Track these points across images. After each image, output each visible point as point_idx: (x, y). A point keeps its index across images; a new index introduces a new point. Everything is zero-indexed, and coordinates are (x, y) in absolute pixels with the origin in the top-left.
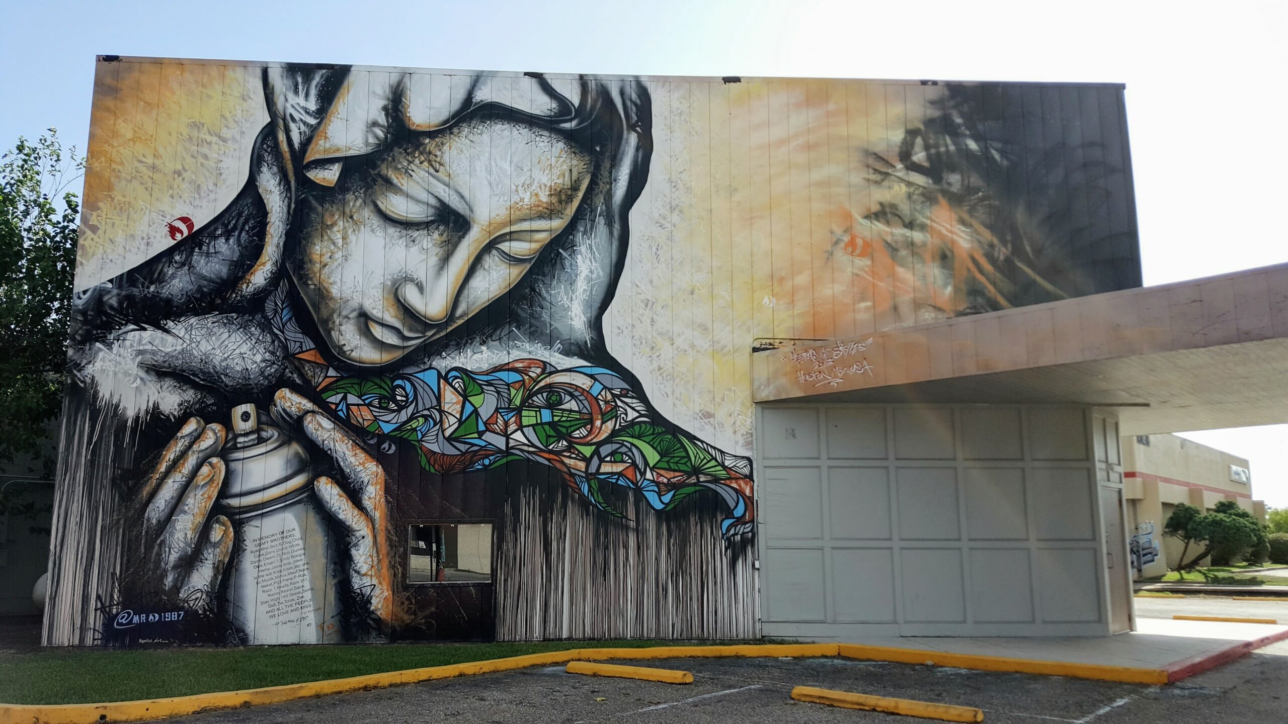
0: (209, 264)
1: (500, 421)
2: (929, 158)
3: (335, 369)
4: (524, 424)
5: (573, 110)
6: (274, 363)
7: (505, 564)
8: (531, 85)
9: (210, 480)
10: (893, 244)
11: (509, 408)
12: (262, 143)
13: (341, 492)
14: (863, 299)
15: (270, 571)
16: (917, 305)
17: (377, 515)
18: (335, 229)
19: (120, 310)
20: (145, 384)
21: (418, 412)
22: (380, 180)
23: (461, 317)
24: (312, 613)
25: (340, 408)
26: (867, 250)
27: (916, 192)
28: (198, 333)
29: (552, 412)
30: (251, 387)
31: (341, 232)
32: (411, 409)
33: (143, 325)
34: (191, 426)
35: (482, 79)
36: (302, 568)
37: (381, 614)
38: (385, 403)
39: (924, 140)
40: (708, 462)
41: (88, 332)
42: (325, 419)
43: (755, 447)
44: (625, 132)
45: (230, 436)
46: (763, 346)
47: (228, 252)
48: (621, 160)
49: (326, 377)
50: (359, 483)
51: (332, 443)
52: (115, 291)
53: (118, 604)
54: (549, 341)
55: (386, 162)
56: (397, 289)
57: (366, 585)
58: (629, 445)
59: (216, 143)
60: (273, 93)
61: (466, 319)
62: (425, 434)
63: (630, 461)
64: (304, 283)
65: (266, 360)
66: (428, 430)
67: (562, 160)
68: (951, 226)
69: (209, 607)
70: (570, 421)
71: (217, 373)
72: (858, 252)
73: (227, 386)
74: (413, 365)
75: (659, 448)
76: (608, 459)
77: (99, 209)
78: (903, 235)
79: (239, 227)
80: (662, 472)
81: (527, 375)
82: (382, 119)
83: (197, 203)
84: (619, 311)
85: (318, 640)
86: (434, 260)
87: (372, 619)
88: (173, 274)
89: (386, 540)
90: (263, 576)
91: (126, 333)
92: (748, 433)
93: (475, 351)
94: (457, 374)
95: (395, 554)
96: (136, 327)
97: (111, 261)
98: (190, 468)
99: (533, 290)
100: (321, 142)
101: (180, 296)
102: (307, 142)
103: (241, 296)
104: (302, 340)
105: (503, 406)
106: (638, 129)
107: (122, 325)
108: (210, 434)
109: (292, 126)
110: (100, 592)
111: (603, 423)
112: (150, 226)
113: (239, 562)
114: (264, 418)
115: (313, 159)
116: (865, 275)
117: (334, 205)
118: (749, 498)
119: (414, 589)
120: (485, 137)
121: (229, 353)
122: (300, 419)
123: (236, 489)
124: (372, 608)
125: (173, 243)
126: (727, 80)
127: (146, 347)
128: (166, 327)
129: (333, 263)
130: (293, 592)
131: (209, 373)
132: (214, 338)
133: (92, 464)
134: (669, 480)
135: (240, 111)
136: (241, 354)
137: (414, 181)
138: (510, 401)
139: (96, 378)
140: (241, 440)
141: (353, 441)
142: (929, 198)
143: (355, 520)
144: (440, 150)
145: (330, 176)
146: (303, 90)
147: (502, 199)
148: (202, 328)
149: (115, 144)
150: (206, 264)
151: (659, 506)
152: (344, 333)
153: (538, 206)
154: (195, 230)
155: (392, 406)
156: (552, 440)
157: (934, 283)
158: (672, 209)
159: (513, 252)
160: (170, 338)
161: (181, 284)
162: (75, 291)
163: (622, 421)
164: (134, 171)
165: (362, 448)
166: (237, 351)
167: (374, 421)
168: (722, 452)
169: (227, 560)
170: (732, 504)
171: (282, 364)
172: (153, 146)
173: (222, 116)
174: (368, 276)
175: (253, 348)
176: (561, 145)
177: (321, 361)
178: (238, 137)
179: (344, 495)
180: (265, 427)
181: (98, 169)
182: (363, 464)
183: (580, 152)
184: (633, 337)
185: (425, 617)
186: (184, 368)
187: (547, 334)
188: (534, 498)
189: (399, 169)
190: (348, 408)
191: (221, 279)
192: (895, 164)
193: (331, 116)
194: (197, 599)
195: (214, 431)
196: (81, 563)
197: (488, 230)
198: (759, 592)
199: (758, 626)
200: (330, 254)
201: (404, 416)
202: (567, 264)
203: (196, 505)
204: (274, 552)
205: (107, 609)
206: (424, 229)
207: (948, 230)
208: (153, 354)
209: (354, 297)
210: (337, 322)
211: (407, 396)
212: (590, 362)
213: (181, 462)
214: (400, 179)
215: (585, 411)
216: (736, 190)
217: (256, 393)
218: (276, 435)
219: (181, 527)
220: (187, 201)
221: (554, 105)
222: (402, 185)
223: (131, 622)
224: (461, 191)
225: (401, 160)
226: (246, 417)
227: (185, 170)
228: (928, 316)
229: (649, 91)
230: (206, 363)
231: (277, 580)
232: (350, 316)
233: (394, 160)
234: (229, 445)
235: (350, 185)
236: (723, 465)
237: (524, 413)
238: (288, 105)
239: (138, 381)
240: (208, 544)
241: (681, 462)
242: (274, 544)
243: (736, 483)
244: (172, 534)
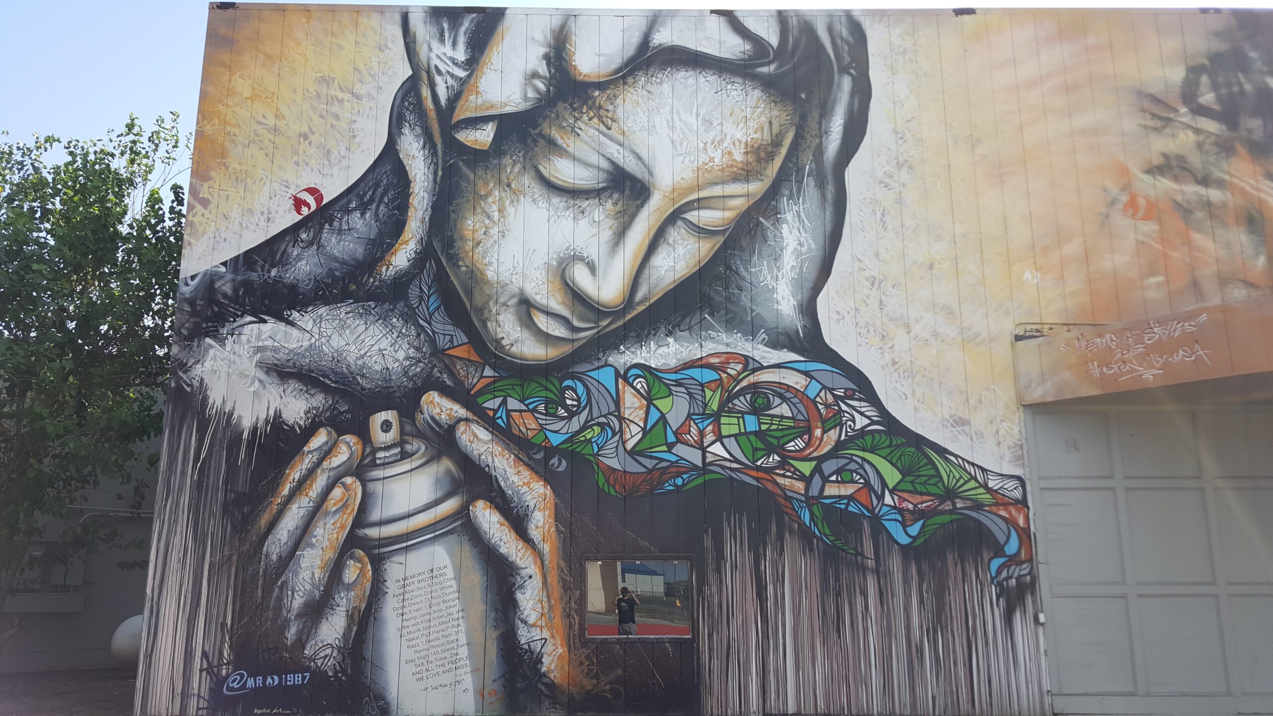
0: (342, 243)
1: (694, 430)
2: (1219, 99)
3: (493, 368)
4: (724, 434)
5: (771, 51)
6: (420, 361)
7: (708, 614)
8: (717, 25)
9: (344, 505)
10: (1185, 205)
11: (703, 414)
12: (402, 101)
13: (502, 520)
14: (1153, 273)
15: (417, 621)
16: (1224, 280)
17: (546, 548)
18: (490, 200)
19: (235, 299)
20: (264, 387)
21: (592, 419)
22: (541, 140)
23: (642, 302)
24: (470, 675)
25: (498, 415)
26: (1152, 212)
27: (1208, 141)
28: (329, 326)
29: (759, 419)
30: (392, 390)
31: (497, 204)
32: (584, 415)
33: (262, 316)
34: (320, 439)
35: (660, 19)
36: (456, 616)
37: (555, 676)
38: (552, 408)
39: (1210, 77)
40: (966, 482)
41: (197, 325)
42: (482, 429)
43: (1026, 463)
44: (836, 76)
45: (368, 450)
46: (1028, 334)
47: (364, 229)
48: (833, 108)
49: (482, 377)
50: (524, 508)
51: (490, 458)
52: (230, 276)
53: (228, 663)
54: (751, 329)
55: (548, 119)
56: (564, 270)
57: (535, 638)
58: (859, 460)
59: (348, 101)
60: (415, 42)
61: (648, 304)
62: (602, 447)
63: (862, 481)
64: (454, 265)
65: (411, 358)
66: (606, 442)
67: (759, 110)
68: (1256, 181)
69: (341, 667)
70: (782, 430)
71: (352, 373)
72: (1141, 214)
73: (363, 389)
74: (586, 362)
75: (899, 465)
76: (834, 478)
77: (210, 179)
78: (1197, 194)
79: (377, 200)
80: (905, 495)
81: (725, 372)
82: (543, 70)
83: (327, 171)
84: (837, 292)
85: (477, 711)
86: (607, 235)
87: (544, 684)
88: (298, 254)
89: (559, 581)
90: (408, 627)
91: (243, 325)
92: (1015, 444)
93: (660, 344)
94: (640, 373)
95: (570, 598)
96: (254, 319)
97: (225, 240)
98: (320, 491)
99: (729, 268)
100: (472, 98)
101: (307, 281)
102: (455, 98)
103: (380, 281)
104: (453, 333)
105: (697, 411)
106: (852, 71)
107: (238, 316)
108: (343, 448)
109: (438, 79)
110: (207, 648)
111: (824, 432)
112: (271, 198)
113: (379, 609)
114: (408, 428)
115: (462, 117)
116: (1152, 243)
117: (488, 171)
118: (1023, 529)
119: (595, 644)
120: (666, 87)
121: (366, 349)
122: (451, 429)
123: (375, 515)
124: (544, 669)
125: (298, 218)
126: (959, 12)
127: (266, 343)
128: (290, 319)
129: (488, 240)
130: (446, 647)
131: (342, 373)
132: (347, 332)
133: (199, 486)
134: (915, 506)
135: (376, 63)
136: (380, 350)
137: (582, 140)
138: (705, 405)
139: (206, 381)
140: (381, 454)
141: (516, 455)
142: (1225, 148)
143: (520, 554)
144: (612, 103)
145: (483, 137)
146: (450, 37)
147: (687, 159)
148: (334, 320)
149: (230, 103)
150: (339, 243)
151: (904, 540)
152: (502, 324)
153: (732, 166)
154: (324, 203)
155: (562, 412)
156: (760, 453)
157: (1242, 252)
158: (899, 166)
159: (703, 223)
160: (295, 332)
161: (308, 267)
162: (182, 275)
163: (849, 430)
164: (252, 134)
165: (527, 465)
166: (376, 347)
167: (540, 430)
168: (983, 470)
169: (363, 606)
170: (1002, 539)
171: (429, 362)
172: (274, 105)
173: (354, 68)
174: (530, 254)
175: (394, 343)
176: (757, 93)
177: (475, 358)
178: (375, 94)
179: (506, 524)
180: (409, 438)
181: (210, 133)
182: (527, 484)
183: (781, 100)
184: (857, 324)
185: (610, 683)
186: (312, 367)
187: (747, 321)
188: (740, 529)
189: (564, 127)
190: (508, 415)
191: (356, 260)
192: (1177, 108)
193: (483, 67)
194: (326, 657)
195: (348, 444)
196: (184, 610)
197: (671, 197)
198: (1046, 655)
199: (1047, 700)
200: (484, 229)
201: (576, 424)
202: (770, 234)
203: (326, 537)
204: (421, 595)
205: (215, 670)
206: (595, 198)
207: (1252, 187)
208: (275, 351)
209: (514, 280)
210: (494, 311)
211: (578, 399)
212: (803, 356)
213: (309, 482)
214: (566, 139)
215: (800, 417)
216: (979, 140)
217: (399, 397)
218: (423, 448)
219: (307, 564)
220: (315, 169)
221: (748, 47)
222: (568, 146)
223: (244, 687)
224: (638, 151)
225: (566, 117)
226: (386, 426)
227: (313, 133)
228: (1238, 293)
229: (863, 26)
230: (338, 361)
231: (426, 632)
232: (509, 303)
233: (558, 117)
234: (366, 462)
235: (507, 148)
236: (985, 486)
237: (724, 420)
238: (433, 55)
239: (257, 383)
240: (340, 587)
241: (930, 482)
242: (421, 585)
243: (1005, 510)
244: (296, 574)
